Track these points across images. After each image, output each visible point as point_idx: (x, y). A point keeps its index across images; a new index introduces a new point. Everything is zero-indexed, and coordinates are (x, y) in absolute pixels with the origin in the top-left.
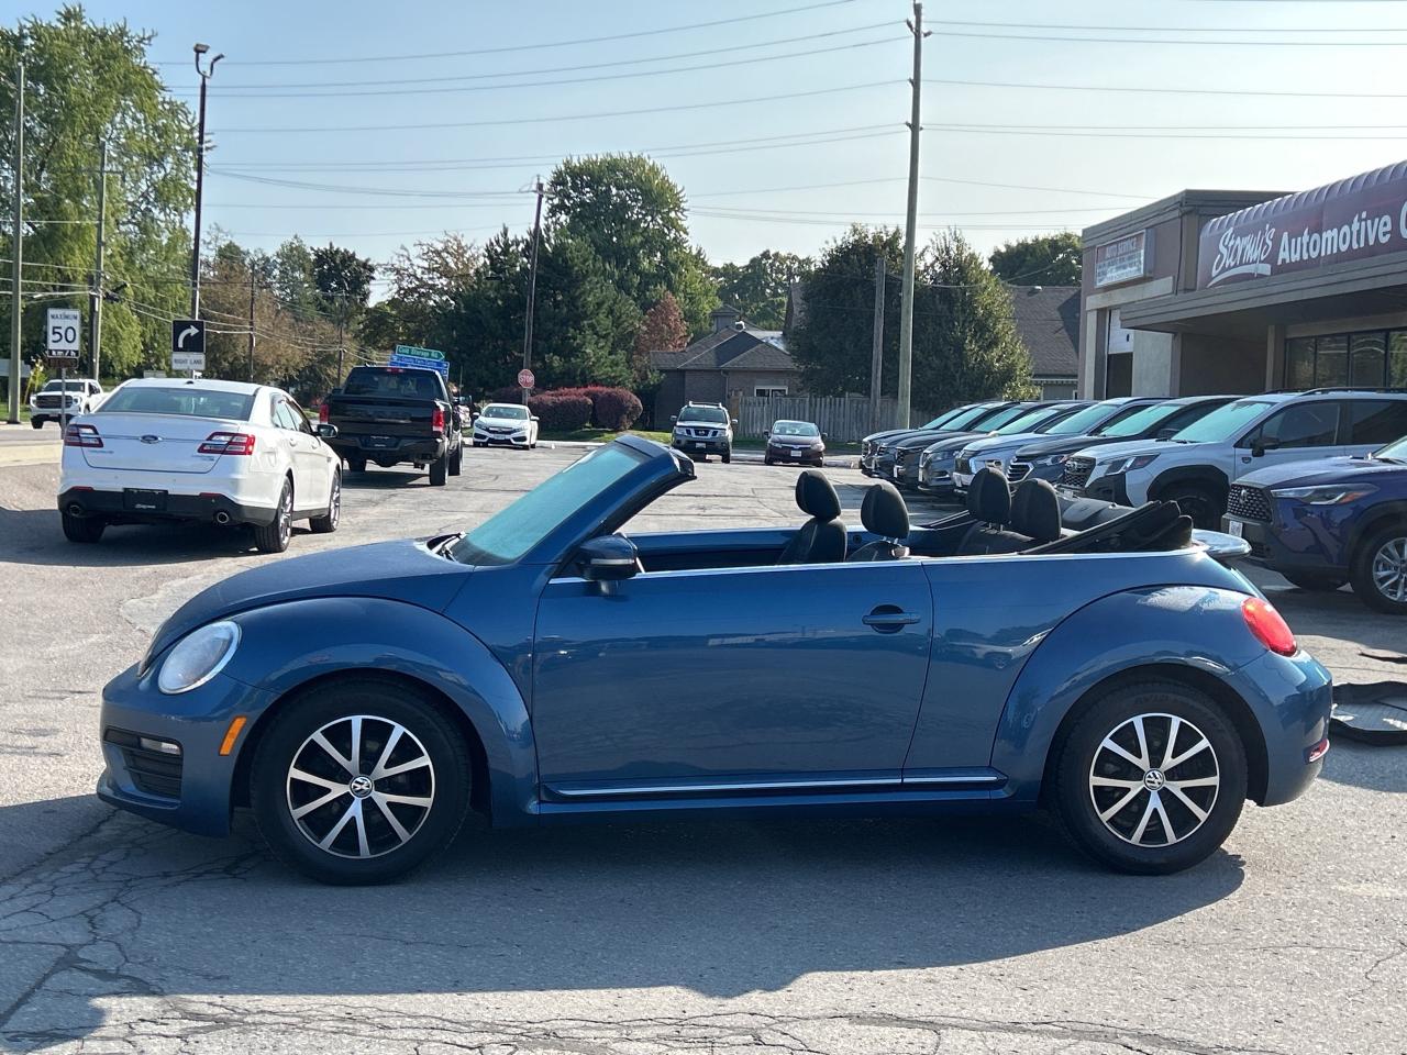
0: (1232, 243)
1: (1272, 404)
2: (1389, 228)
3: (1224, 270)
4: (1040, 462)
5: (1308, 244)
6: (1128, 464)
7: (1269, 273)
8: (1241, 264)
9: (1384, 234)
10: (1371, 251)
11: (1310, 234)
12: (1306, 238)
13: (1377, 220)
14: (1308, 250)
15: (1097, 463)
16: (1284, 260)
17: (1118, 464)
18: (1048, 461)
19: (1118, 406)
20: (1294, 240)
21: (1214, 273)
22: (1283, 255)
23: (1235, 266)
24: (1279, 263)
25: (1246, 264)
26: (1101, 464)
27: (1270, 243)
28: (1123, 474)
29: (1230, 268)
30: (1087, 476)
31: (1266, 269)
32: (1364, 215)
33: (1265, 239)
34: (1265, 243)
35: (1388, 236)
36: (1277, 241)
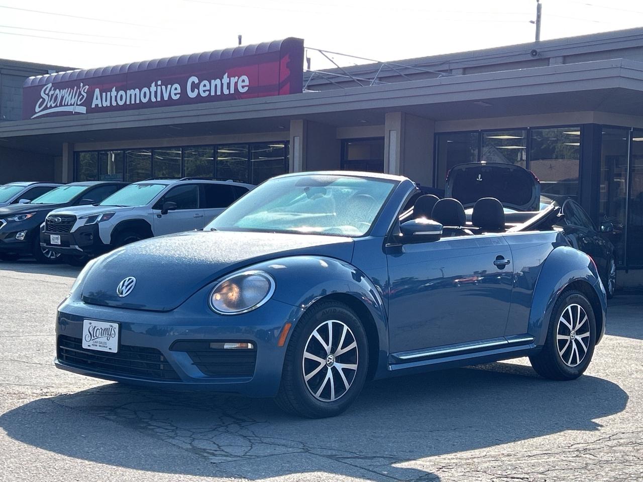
0: (52, 92)
1: (166, 185)
2: (179, 91)
3: (46, 108)
4: (10, 219)
5: (116, 97)
6: (99, 219)
7: (85, 113)
8: (61, 105)
9: (175, 94)
10: (163, 103)
11: (117, 91)
12: (114, 93)
13: (169, 86)
14: (116, 100)
15: (78, 218)
16: (97, 105)
17: (92, 218)
18: (16, 219)
19: (25, 187)
20: (104, 94)
21: (37, 109)
22: (96, 102)
23: (56, 106)
24: (93, 106)
25: (65, 105)
26: (81, 218)
27: (85, 95)
28: (97, 224)
29: (51, 107)
30: (72, 226)
31: (83, 110)
32: (159, 83)
33: (80, 92)
34: (80, 94)
35: (178, 96)
36: (90, 94)
